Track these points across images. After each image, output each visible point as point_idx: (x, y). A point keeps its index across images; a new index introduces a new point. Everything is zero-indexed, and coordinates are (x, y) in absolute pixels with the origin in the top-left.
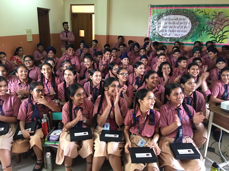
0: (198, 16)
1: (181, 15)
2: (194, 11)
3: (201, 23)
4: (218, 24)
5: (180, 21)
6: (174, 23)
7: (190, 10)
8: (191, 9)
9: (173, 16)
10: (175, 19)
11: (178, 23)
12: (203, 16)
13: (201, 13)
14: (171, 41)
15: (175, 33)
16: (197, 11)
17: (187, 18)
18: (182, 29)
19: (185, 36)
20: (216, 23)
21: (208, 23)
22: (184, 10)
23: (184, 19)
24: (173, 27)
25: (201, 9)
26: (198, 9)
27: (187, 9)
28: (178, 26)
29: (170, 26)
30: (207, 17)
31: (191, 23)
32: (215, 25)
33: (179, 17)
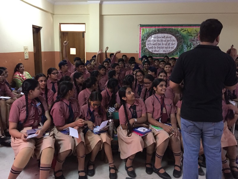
0: (182, 34)
1: (167, 33)
2: (178, 30)
3: (185, 40)
5: (167, 39)
6: (162, 41)
7: (175, 30)
8: (176, 28)
9: (161, 34)
10: (163, 37)
11: (165, 41)
12: (187, 34)
13: (185, 32)
14: (160, 57)
15: (163, 49)
16: (182, 30)
17: (173, 36)
18: (169, 46)
19: (172, 52)
21: (191, 40)
22: (169, 29)
23: (170, 37)
24: (161, 44)
25: (185, 28)
26: (182, 28)
27: (172, 29)
28: (165, 43)
29: (159, 44)
30: (190, 35)
31: (177, 40)
33: (166, 35)
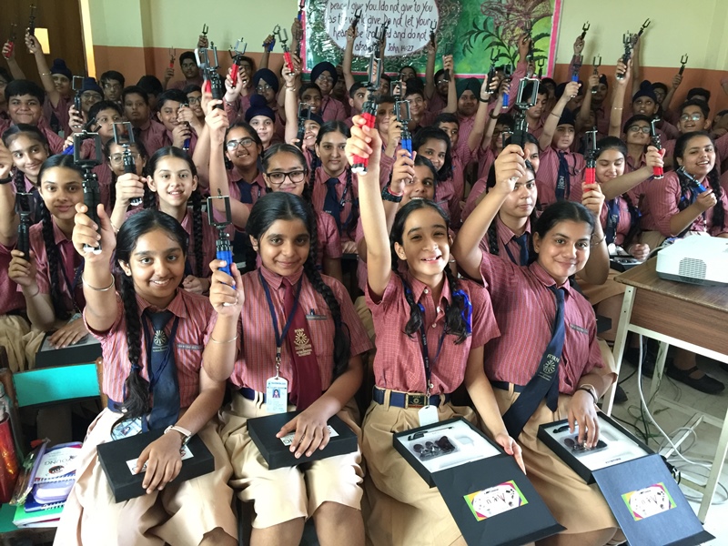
3: (468, 8)
4: (518, 11)
6: (383, 7)
11: (395, 8)
18: (410, 27)
19: (422, 54)
20: (510, 9)
21: (488, 9)
28: (397, 15)
29: (372, 18)
31: (438, 7)
32: (508, 14)
